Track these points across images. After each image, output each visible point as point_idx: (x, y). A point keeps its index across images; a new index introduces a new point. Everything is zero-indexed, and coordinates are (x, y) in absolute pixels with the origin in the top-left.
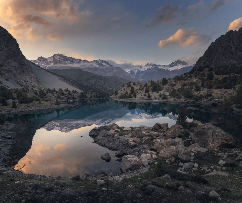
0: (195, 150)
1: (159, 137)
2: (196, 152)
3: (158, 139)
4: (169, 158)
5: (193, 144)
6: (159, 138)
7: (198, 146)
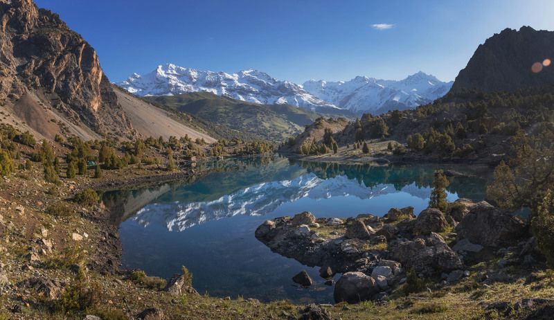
0: (464, 251)
1: (399, 235)
2: (466, 253)
3: (399, 239)
4: (424, 269)
5: (461, 241)
6: (400, 237)
7: (470, 244)
